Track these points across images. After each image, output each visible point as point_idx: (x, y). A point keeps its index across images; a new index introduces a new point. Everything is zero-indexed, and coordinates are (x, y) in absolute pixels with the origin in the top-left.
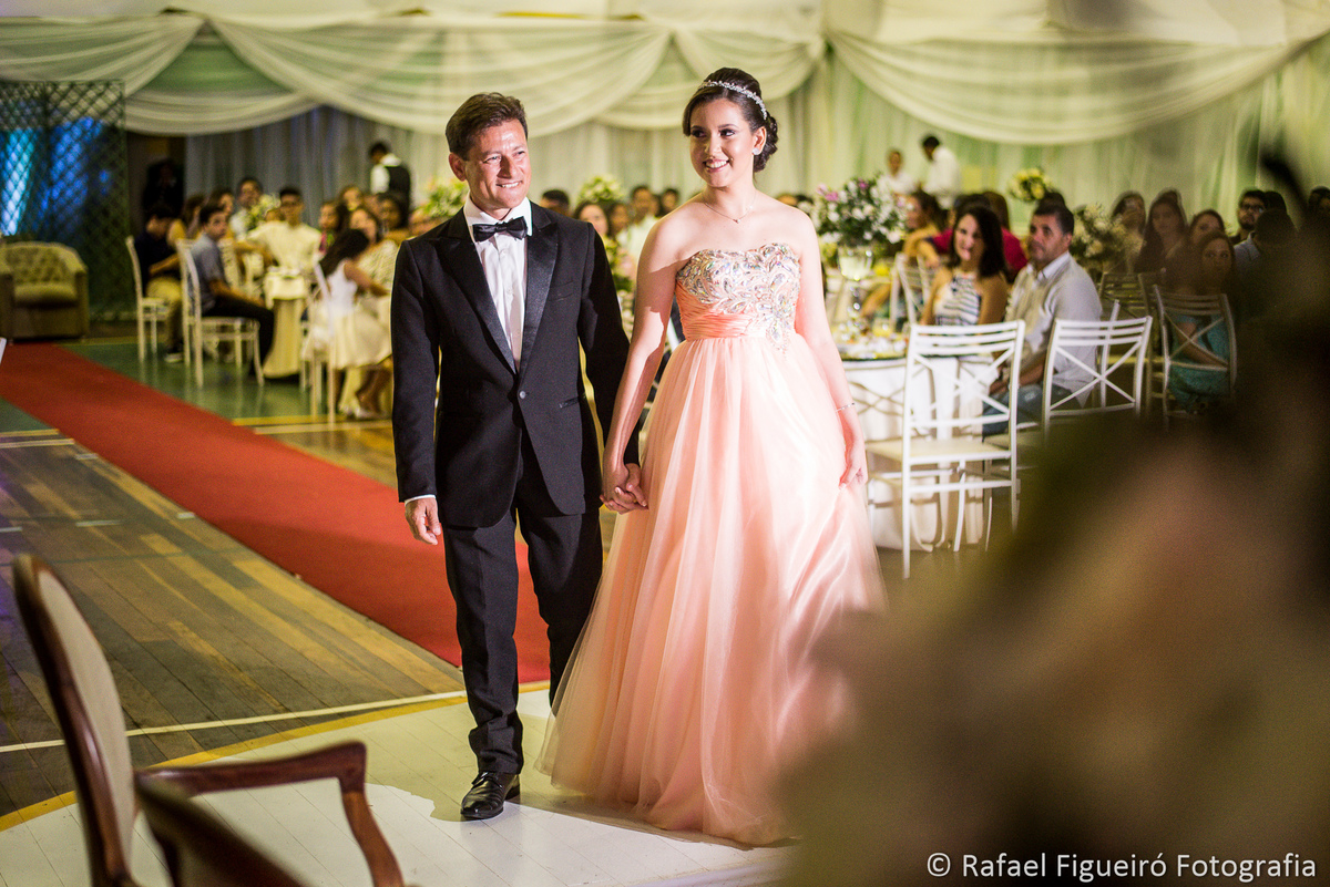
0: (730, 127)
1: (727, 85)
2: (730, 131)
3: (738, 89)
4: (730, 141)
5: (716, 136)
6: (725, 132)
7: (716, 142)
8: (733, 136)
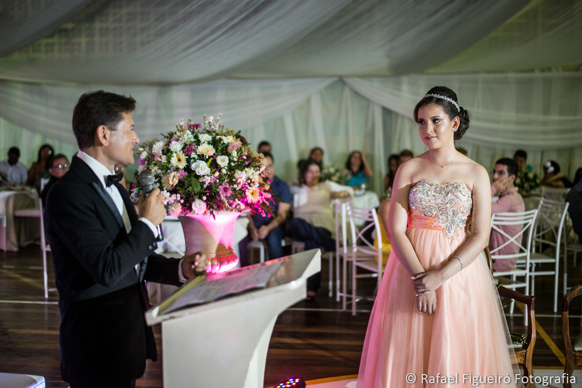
0: (437, 118)
1: (435, 96)
2: (438, 120)
3: (442, 97)
4: (438, 126)
5: (430, 123)
6: (435, 120)
7: (431, 126)
8: (441, 122)
